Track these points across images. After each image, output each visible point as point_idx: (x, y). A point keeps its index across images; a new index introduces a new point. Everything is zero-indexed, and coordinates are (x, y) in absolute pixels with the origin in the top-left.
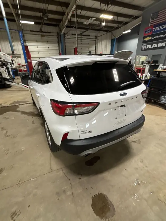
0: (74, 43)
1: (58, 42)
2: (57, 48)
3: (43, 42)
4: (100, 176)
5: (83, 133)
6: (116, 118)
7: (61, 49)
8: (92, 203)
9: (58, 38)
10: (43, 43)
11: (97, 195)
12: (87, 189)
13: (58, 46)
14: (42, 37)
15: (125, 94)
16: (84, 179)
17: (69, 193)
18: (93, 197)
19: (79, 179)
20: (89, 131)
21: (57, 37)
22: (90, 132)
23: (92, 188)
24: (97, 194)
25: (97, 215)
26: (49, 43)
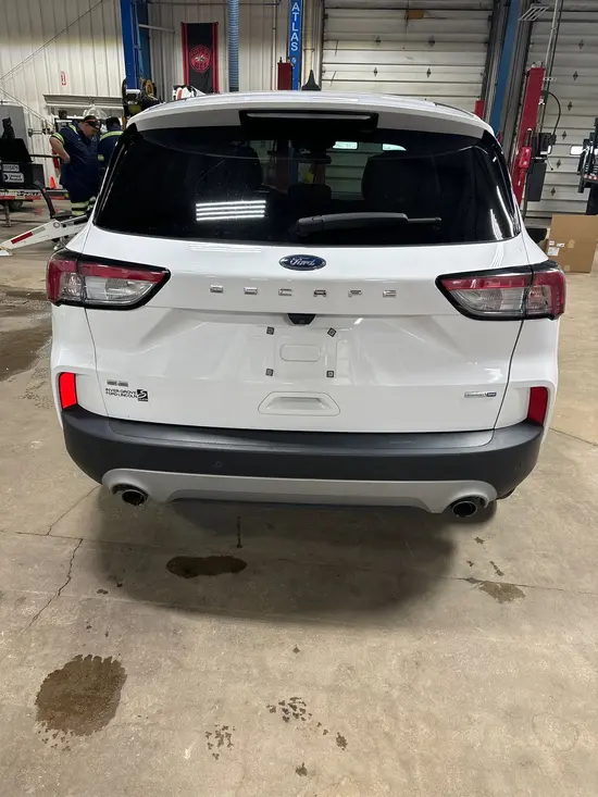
0: (581, 44)
1: (489, 43)
2: (474, 74)
3: (403, 42)
4: (175, 618)
5: (114, 393)
6: (270, 372)
7: (493, 81)
8: (60, 667)
9: (491, 19)
10: (404, 50)
11: (100, 659)
12: (89, 627)
13: (483, 61)
14: (407, 18)
15: (319, 263)
16: (114, 600)
17: (29, 610)
18: (83, 658)
19: (100, 591)
20: (139, 391)
21: (486, 14)
22: (143, 396)
23: (107, 635)
24: (104, 657)
25: (39, 702)
26: (436, 46)
